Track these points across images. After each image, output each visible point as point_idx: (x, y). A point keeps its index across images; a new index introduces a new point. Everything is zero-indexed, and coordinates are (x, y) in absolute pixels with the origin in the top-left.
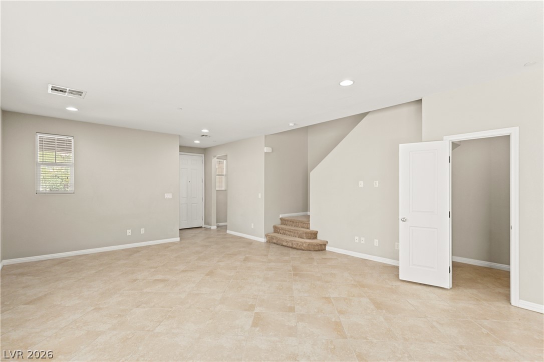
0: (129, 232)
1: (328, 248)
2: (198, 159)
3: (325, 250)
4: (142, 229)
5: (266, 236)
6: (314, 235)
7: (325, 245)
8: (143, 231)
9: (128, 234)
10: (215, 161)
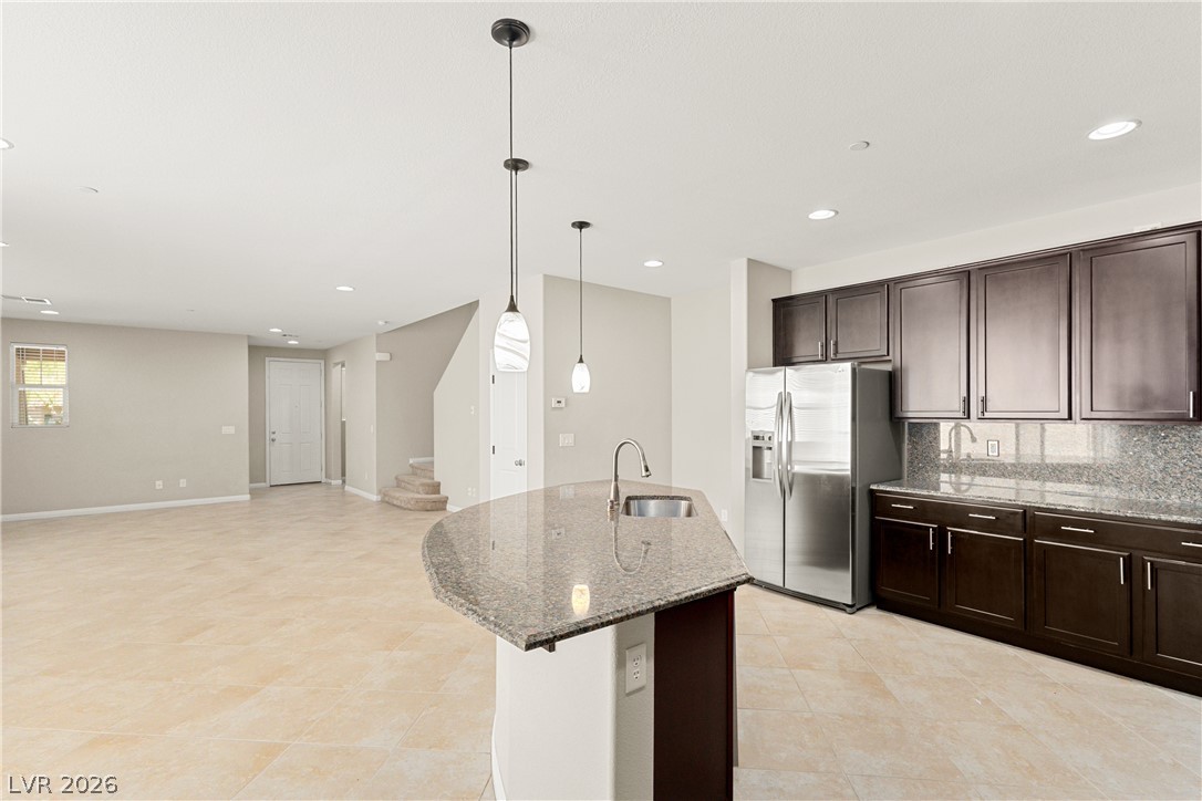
0: (159, 484)
1: (448, 507)
2: (313, 368)
3: (445, 509)
4: (181, 481)
5: (379, 492)
6: (436, 488)
7: (446, 502)
8: (183, 483)
9: (158, 488)
10: (336, 372)
